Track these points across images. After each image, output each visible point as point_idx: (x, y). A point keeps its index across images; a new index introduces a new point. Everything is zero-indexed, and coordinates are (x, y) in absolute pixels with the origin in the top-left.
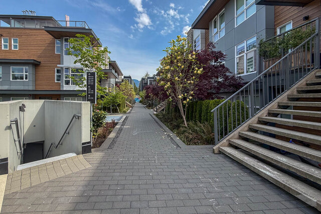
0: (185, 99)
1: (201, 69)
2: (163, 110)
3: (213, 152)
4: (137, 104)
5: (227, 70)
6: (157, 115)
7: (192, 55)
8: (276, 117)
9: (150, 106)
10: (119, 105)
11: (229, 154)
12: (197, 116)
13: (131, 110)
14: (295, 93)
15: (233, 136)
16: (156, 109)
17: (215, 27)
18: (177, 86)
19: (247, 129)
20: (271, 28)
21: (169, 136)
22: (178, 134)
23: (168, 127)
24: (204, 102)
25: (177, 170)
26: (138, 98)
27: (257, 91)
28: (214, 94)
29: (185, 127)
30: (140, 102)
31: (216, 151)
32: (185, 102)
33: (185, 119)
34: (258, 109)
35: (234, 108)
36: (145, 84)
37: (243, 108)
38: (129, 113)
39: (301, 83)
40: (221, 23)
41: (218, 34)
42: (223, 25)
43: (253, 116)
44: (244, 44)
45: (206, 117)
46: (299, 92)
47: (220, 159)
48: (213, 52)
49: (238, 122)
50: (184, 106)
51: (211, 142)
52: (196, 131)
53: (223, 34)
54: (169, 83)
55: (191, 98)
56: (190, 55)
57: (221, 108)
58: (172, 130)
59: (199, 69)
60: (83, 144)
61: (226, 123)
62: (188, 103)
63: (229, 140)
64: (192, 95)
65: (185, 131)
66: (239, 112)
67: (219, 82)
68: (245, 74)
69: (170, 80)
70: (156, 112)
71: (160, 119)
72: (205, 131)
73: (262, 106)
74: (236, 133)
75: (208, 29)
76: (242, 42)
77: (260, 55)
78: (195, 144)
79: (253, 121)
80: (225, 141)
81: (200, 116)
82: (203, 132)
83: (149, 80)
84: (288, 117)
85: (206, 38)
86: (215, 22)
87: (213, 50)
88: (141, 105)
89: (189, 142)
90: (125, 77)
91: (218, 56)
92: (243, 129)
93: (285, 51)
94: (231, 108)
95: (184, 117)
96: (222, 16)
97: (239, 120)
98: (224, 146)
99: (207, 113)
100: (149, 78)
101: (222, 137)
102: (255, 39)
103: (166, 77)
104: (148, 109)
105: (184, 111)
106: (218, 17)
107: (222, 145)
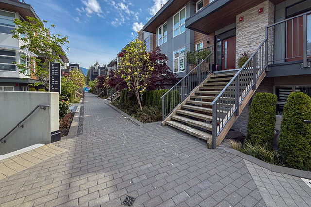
0: (141, 89)
1: (153, 67)
2: (118, 99)
3: (162, 125)
4: (87, 94)
5: (169, 68)
6: (113, 104)
7: (147, 56)
8: (194, 100)
9: (103, 95)
10: (69, 95)
11: (171, 124)
12: (149, 103)
13: (83, 100)
14: (202, 86)
15: (173, 114)
16: (111, 98)
17: (160, 33)
18: (135, 79)
19: (180, 108)
20: (193, 44)
21: (129, 119)
22: (136, 117)
23: (126, 112)
24: (154, 91)
25: (141, 139)
26: (86, 88)
27: (185, 84)
28: (160, 85)
29: (141, 111)
30: (90, 91)
31: (164, 125)
32: (141, 92)
33: (141, 105)
34: (186, 96)
35: (173, 96)
36: (95, 73)
37: (178, 95)
38: (82, 103)
39: (205, 81)
40: (164, 31)
41: (162, 39)
42: (166, 33)
43: (183, 100)
44: (179, 51)
45: (156, 102)
46: (204, 86)
47: (166, 128)
48: (160, 54)
49: (176, 105)
50: (140, 95)
51: (160, 119)
52: (149, 114)
53: (166, 41)
54: (129, 76)
55: (145, 88)
56: (145, 56)
57: (166, 95)
58: (130, 114)
59: (151, 67)
60: (52, 133)
61: (169, 106)
62: (143, 92)
63: (171, 116)
64: (146, 86)
65: (141, 114)
66: (176, 98)
67: (163, 76)
68: (179, 72)
69: (130, 74)
70: (111, 100)
71: (117, 106)
72: (155, 112)
73: (188, 94)
74: (174, 111)
75: (155, 33)
76: (177, 49)
77: (187, 61)
78: (149, 122)
79: (183, 103)
80: (168, 117)
81: (151, 102)
82: (154, 113)
83: (99, 69)
84: (200, 99)
85: (154, 41)
86: (160, 30)
87: (160, 52)
88: (91, 94)
89: (145, 121)
90: (70, 64)
91: (163, 57)
92: (178, 109)
93: (199, 60)
94: (172, 95)
95: (140, 104)
96: (165, 26)
97: (176, 103)
98: (168, 120)
99: (157, 99)
100: (99, 67)
101: (167, 115)
102: (185, 48)
103: (127, 71)
104: (102, 98)
105: (140, 99)
106: (162, 26)
107: (167, 120)
